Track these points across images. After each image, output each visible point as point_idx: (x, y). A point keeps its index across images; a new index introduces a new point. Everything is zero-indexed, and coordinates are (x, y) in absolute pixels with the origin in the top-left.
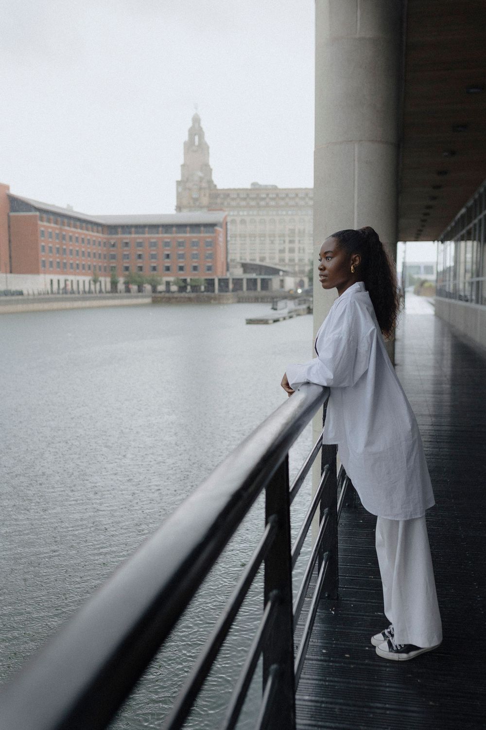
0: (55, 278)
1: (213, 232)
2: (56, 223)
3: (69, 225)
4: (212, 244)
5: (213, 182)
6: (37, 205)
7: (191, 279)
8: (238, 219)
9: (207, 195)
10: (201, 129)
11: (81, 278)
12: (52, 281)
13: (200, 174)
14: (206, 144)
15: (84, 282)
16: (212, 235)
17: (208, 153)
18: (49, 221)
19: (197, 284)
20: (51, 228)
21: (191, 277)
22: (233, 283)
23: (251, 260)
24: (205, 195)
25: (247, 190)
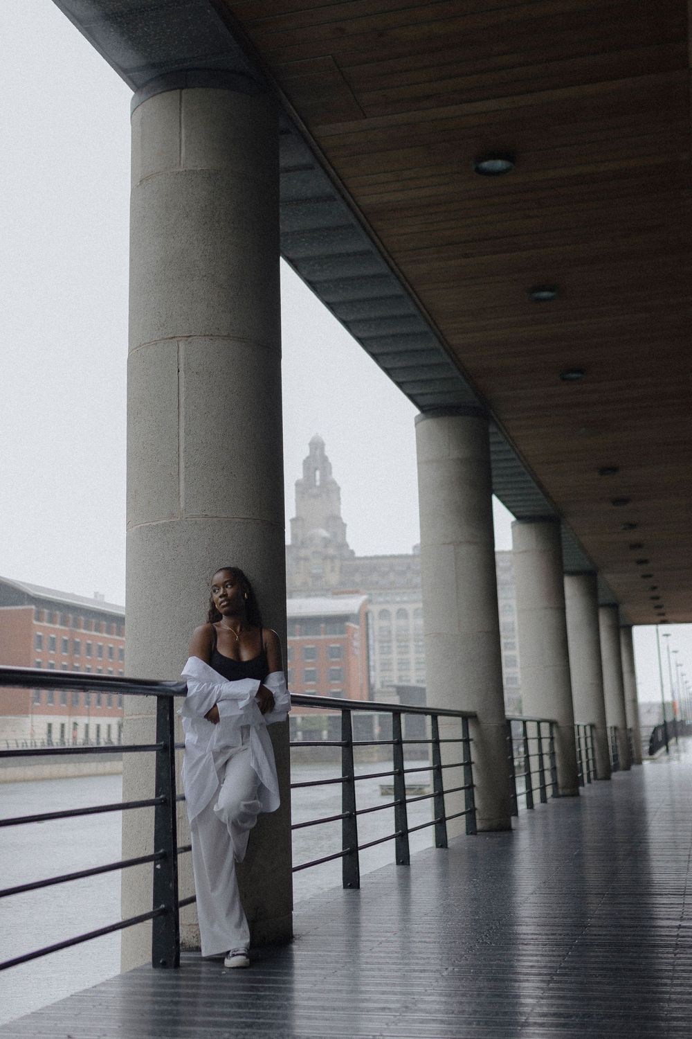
0: (56, 721)
1: (342, 632)
2: (64, 622)
3: (87, 627)
4: (341, 652)
5: (347, 545)
6: (32, 592)
7: (303, 718)
8: (393, 609)
9: (337, 569)
10: (325, 459)
11: (104, 721)
12: (50, 725)
13: (323, 533)
14: (334, 483)
15: (109, 726)
16: (341, 636)
17: (339, 499)
18: (52, 620)
19: (312, 727)
20: (54, 630)
21: (301, 715)
22: (380, 725)
23: (418, 681)
24: (333, 570)
25: (407, 557)
